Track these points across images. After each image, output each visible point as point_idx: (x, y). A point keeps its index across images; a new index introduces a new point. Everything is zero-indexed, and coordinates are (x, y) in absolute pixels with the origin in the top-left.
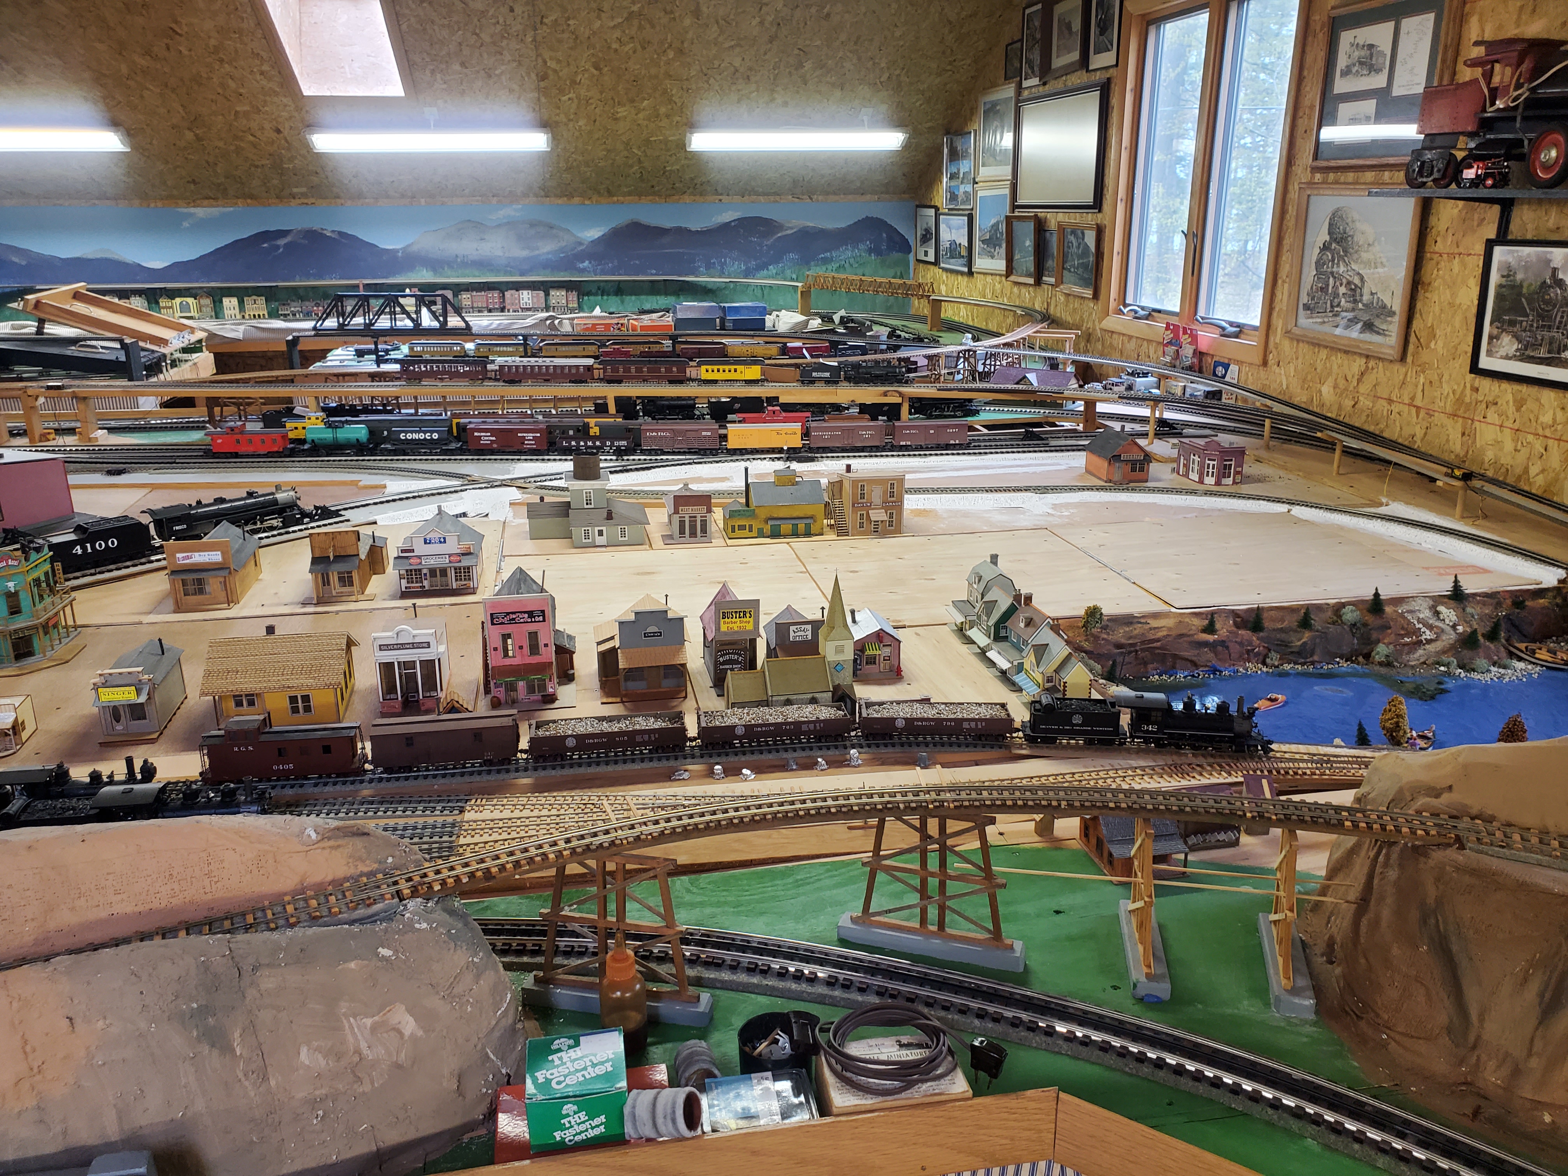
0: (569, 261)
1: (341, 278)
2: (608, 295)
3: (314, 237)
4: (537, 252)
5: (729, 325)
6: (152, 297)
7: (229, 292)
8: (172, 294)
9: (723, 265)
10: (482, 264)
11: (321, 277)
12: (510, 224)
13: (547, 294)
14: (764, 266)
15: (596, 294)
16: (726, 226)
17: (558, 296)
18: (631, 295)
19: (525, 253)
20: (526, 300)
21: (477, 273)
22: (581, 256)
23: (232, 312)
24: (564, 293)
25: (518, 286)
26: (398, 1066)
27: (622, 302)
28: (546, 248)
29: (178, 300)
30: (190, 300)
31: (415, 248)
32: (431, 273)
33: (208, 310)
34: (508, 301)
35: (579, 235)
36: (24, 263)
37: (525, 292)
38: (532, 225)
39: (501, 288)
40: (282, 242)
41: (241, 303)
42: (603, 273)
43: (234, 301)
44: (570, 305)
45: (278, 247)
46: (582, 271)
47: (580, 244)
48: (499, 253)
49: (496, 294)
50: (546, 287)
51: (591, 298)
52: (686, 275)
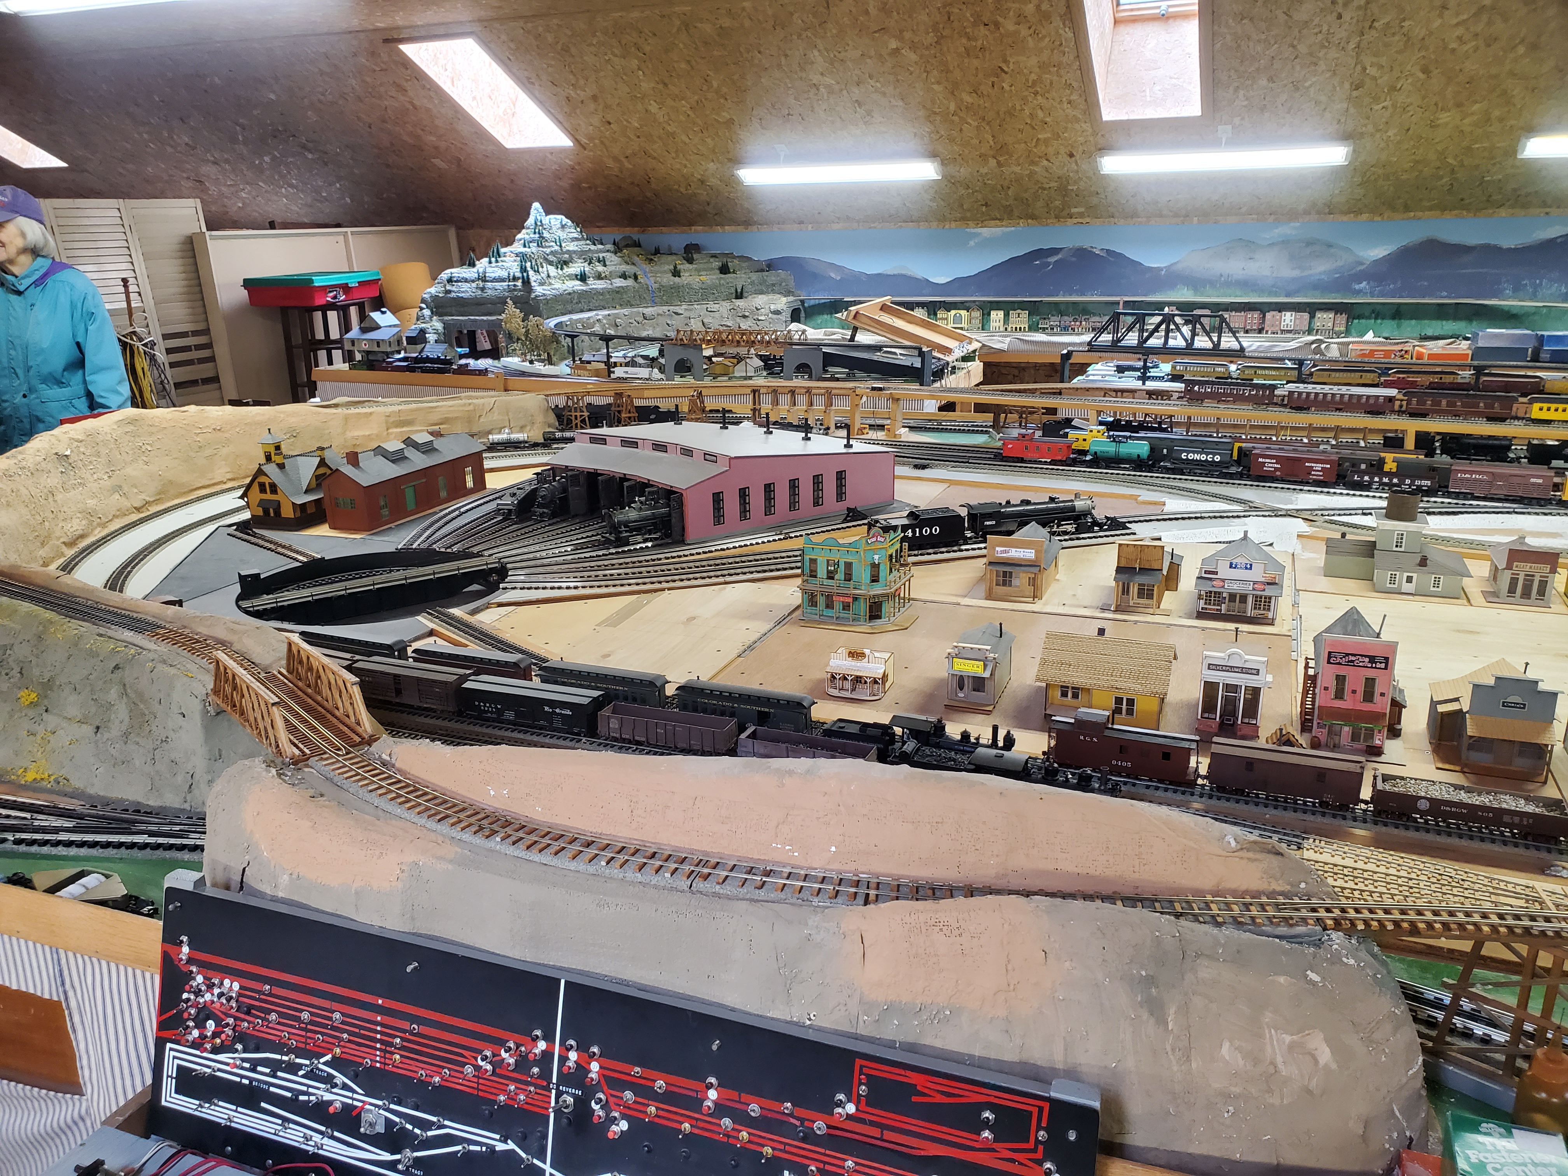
0: (1344, 282)
1: (1103, 294)
2: (1383, 319)
3: (1083, 254)
4: (1306, 273)
5: (1544, 356)
6: (932, 308)
7: (997, 306)
8: (949, 306)
9: (1536, 288)
10: (1246, 284)
11: (1083, 294)
12: (1285, 243)
13: (1312, 317)
15: (1368, 318)
16: (1551, 242)
17: (1324, 319)
18: (1411, 319)
19: (1296, 273)
20: (1288, 321)
21: (1238, 293)
22: (1359, 277)
23: (997, 324)
24: (1331, 315)
25: (1281, 308)
26: (1309, 1092)
27: (1399, 326)
28: (1320, 268)
29: (953, 312)
30: (963, 313)
31: (1180, 266)
32: (1191, 292)
33: (977, 323)
34: (1267, 322)
35: (1361, 254)
36: (838, 278)
37: (1288, 314)
38: (1309, 243)
39: (1262, 309)
40: (1052, 260)
41: (1007, 315)
42: (1383, 296)
43: (1001, 314)
44: (1336, 329)
45: (1049, 264)
46: (1358, 292)
47: (1361, 263)
48: (1267, 272)
49: (1256, 315)
50: (1312, 309)
51: (1363, 321)
52: (1485, 298)
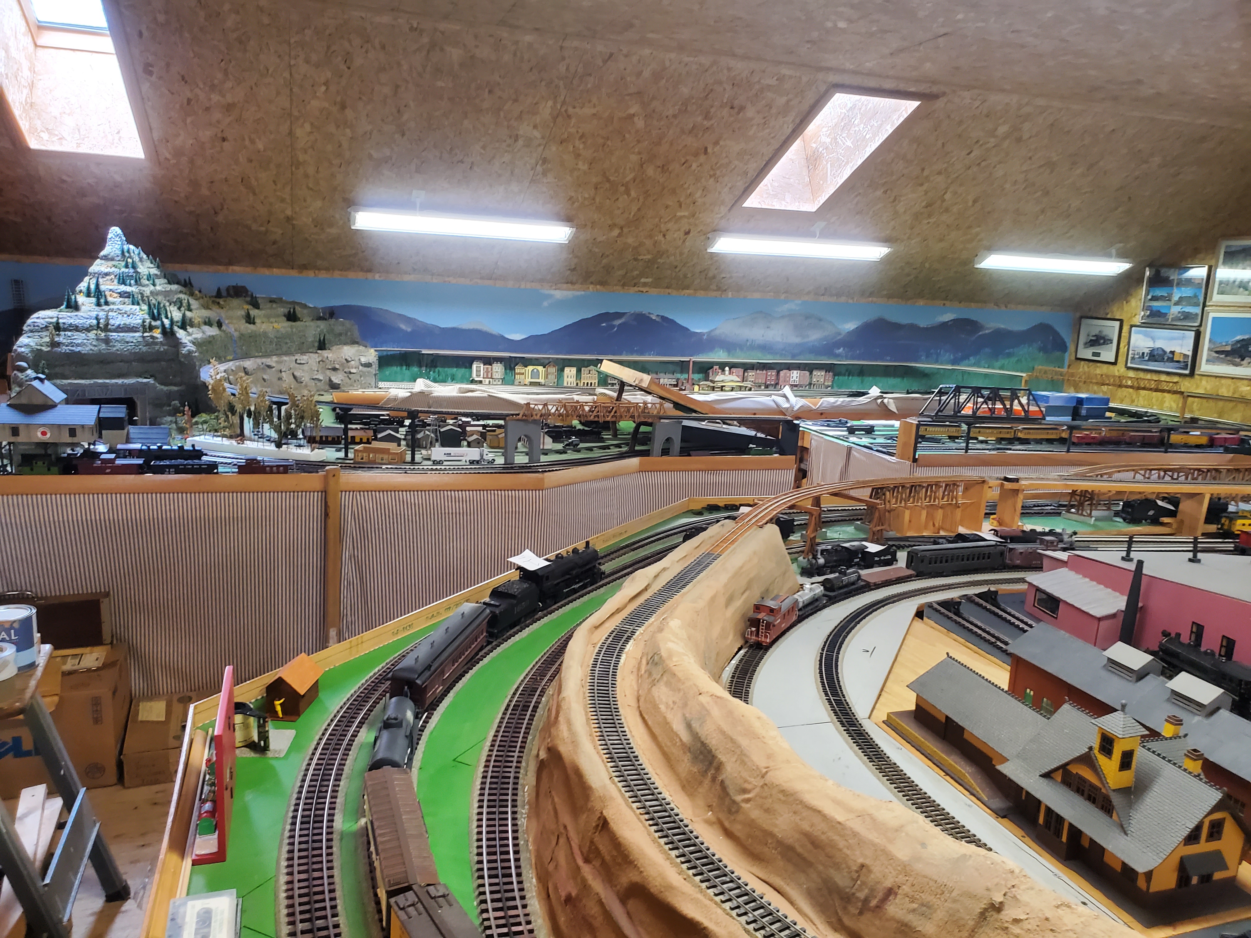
0: (828, 348)
1: (658, 354)
3: (642, 319)
4: (806, 340)
6: (510, 364)
7: (570, 363)
8: (526, 362)
10: (765, 348)
11: (642, 353)
12: (790, 316)
13: (811, 373)
14: (965, 357)
15: (845, 375)
17: (819, 376)
18: (877, 377)
19: (797, 340)
20: (795, 378)
21: (760, 355)
22: (838, 345)
23: (570, 380)
24: (823, 373)
25: (790, 367)
27: (862, 382)
28: (815, 336)
29: (530, 368)
30: (540, 368)
31: (717, 332)
32: (726, 354)
33: (552, 378)
34: (781, 379)
35: (840, 327)
37: (795, 372)
38: (807, 317)
39: (779, 368)
40: (617, 322)
41: (579, 371)
42: (853, 358)
43: (574, 370)
44: (826, 382)
45: (614, 326)
46: (837, 356)
47: (840, 334)
48: (779, 339)
49: (774, 373)
50: (810, 368)
51: (841, 378)
52: (911, 361)
